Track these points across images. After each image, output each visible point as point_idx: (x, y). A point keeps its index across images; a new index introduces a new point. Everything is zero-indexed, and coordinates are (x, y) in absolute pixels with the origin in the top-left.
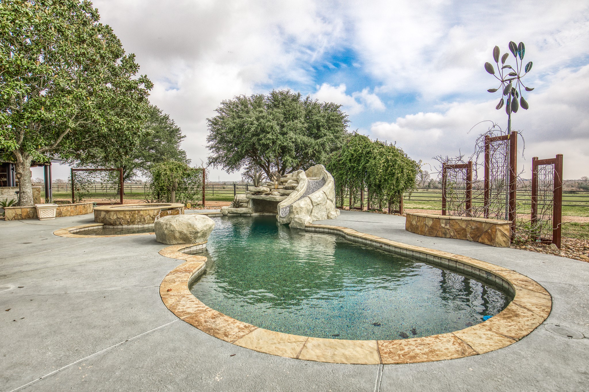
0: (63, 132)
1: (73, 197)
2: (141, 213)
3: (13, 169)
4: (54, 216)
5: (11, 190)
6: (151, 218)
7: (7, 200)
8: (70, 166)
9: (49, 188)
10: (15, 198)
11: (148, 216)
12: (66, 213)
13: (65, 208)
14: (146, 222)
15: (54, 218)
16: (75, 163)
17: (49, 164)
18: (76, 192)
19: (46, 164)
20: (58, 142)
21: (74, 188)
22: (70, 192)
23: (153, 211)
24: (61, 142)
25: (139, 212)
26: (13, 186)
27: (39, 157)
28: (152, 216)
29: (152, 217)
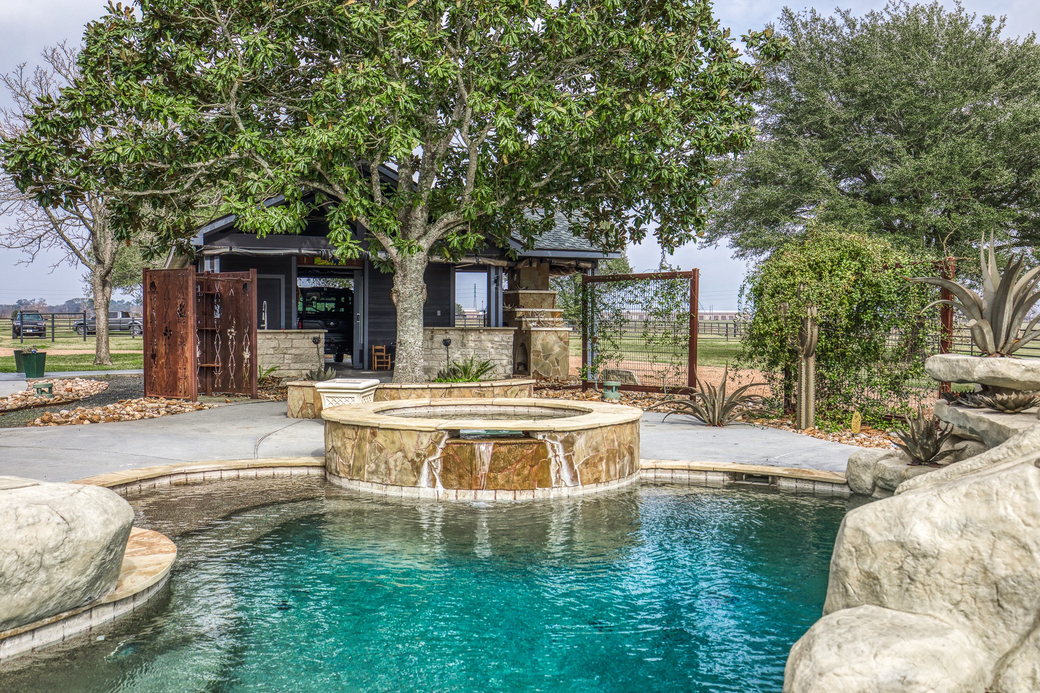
2: (381, 439)
5: (484, 336)
6: (408, 465)
11: (400, 454)
14: (393, 477)
17: (590, 265)
23: (415, 434)
25: (374, 434)
28: (411, 455)
29: (412, 462)
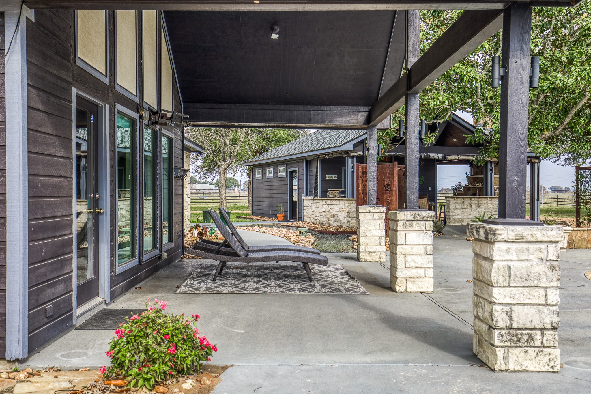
0: (576, 104)
1: (578, 216)
3: (491, 170)
4: (565, 246)
5: (489, 201)
7: (484, 215)
8: (554, 162)
9: (536, 199)
10: (493, 213)
12: (580, 243)
13: (579, 235)
15: (564, 250)
16: (563, 157)
17: (537, 161)
18: (583, 207)
19: (533, 160)
20: (566, 123)
21: (581, 201)
22: (571, 206)
24: (569, 123)
26: (491, 195)
27: (544, 149)
